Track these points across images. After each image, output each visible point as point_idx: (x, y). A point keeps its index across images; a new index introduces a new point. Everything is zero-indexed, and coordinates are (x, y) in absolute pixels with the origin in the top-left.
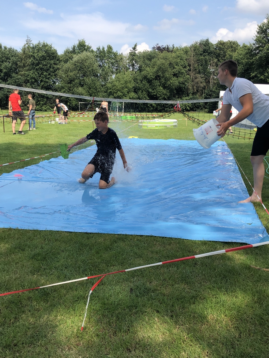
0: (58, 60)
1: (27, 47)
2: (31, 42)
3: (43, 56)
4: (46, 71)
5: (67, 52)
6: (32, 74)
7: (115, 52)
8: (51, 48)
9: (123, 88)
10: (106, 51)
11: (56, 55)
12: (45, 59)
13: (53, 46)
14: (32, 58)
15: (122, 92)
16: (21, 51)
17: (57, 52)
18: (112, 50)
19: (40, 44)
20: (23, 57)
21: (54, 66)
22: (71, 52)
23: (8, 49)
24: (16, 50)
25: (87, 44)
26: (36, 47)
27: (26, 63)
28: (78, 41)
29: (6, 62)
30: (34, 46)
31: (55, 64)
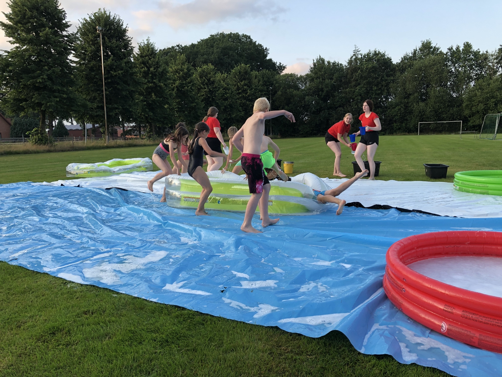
0: (392, 71)
1: (355, 59)
2: (360, 53)
3: (373, 67)
4: (377, 85)
5: (405, 58)
6: (359, 90)
7: (475, 51)
8: (384, 56)
9: (488, 99)
10: (461, 51)
11: (390, 65)
12: (376, 71)
13: (386, 54)
14: (359, 71)
15: (485, 105)
16: (346, 65)
17: (392, 60)
18: (471, 48)
19: (370, 53)
20: (349, 71)
21: (386, 78)
22: (411, 58)
23: (331, 64)
24: (341, 64)
25: (433, 45)
26: (364, 56)
27: (352, 78)
28: (421, 43)
29: (328, 79)
30: (363, 57)
31: (388, 76)
